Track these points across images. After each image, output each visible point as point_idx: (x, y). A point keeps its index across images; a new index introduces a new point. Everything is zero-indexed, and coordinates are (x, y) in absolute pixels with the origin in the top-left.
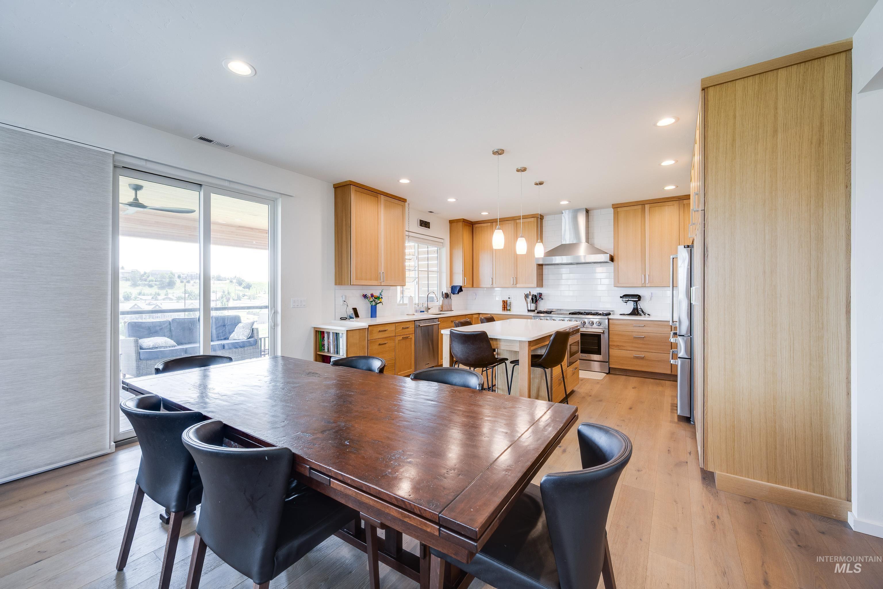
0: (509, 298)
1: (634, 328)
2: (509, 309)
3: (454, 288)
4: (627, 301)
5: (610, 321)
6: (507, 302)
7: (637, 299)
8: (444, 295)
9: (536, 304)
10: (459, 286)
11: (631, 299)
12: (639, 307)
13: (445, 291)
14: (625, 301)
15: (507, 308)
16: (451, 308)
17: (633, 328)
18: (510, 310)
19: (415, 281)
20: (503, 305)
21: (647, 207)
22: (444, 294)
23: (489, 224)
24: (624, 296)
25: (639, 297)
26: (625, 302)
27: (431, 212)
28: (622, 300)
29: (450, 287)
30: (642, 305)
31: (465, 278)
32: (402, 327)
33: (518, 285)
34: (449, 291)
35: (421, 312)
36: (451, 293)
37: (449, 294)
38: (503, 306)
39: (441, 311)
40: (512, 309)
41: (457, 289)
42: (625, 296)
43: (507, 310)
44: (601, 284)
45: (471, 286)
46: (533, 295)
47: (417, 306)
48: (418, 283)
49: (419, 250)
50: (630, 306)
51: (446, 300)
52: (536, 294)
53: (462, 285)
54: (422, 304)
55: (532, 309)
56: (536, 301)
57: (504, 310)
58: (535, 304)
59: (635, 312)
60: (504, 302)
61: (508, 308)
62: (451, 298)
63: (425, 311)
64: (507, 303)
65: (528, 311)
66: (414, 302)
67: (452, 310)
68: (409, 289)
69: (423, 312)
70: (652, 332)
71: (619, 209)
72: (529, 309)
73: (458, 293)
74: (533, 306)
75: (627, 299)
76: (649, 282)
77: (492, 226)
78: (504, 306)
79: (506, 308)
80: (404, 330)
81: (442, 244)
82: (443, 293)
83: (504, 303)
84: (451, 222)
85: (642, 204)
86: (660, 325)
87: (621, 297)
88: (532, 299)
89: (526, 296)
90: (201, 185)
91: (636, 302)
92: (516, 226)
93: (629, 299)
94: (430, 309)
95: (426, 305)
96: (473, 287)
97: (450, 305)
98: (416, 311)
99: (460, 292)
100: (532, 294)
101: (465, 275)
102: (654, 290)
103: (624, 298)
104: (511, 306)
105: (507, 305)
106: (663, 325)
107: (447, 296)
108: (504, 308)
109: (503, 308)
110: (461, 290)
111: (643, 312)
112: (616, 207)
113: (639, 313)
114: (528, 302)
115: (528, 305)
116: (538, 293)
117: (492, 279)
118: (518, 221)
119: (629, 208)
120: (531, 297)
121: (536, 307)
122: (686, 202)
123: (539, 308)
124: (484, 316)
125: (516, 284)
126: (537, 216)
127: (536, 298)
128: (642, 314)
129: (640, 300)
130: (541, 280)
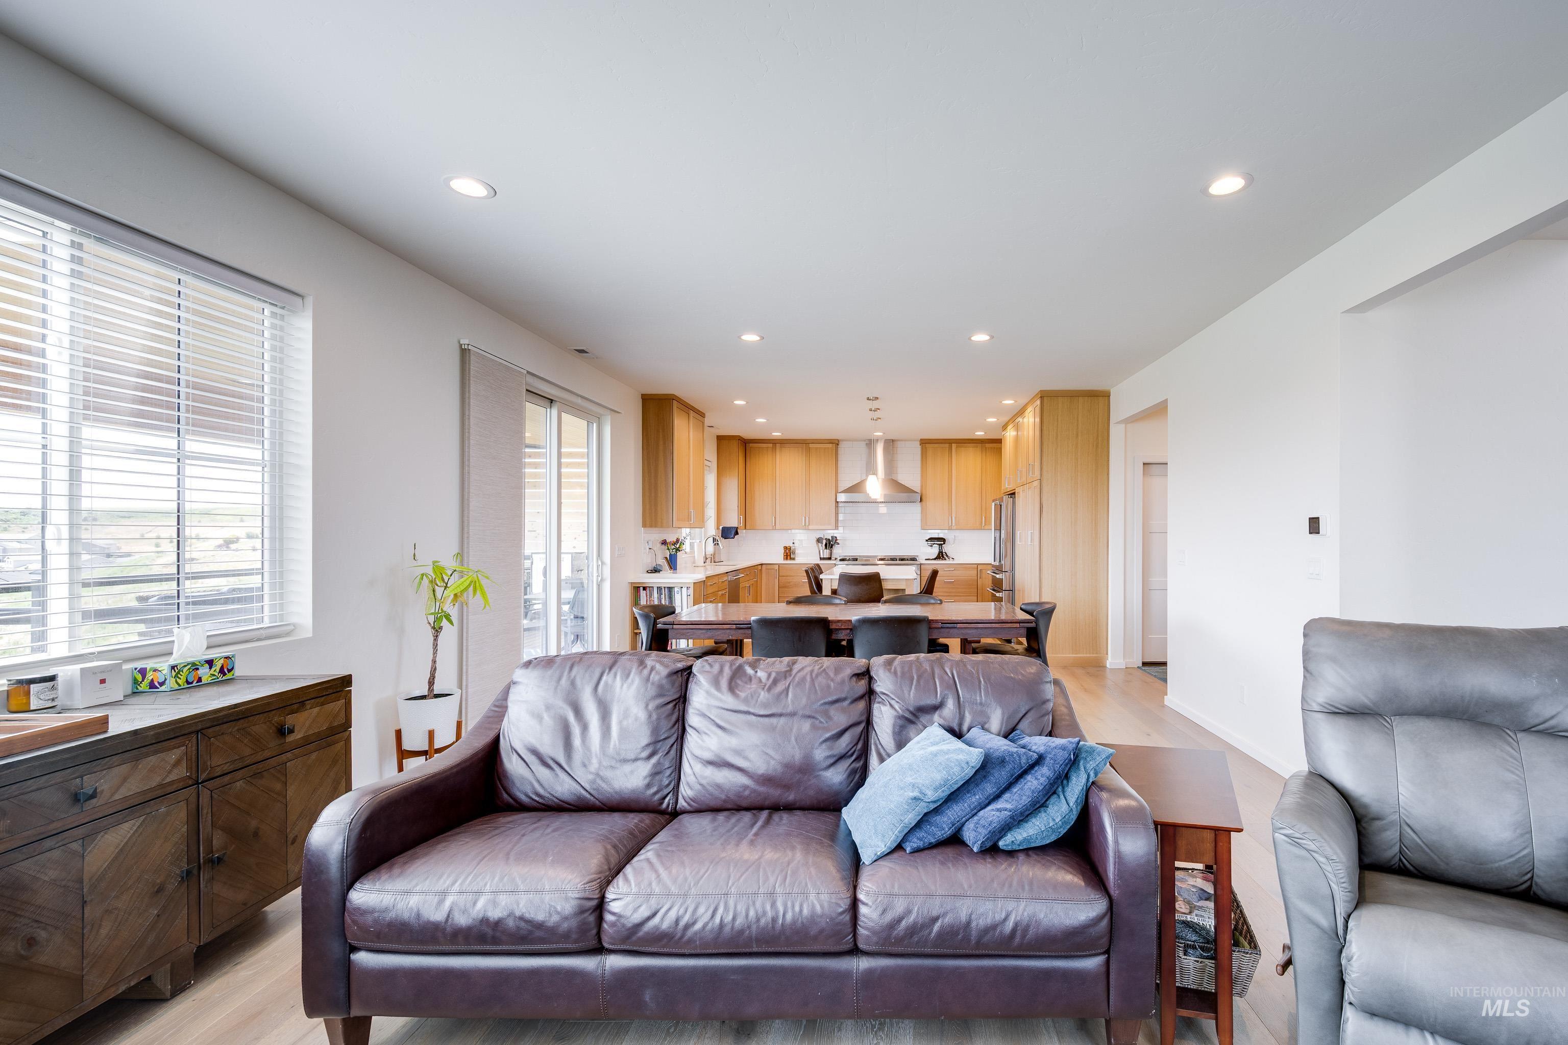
0: (793, 543)
1: (945, 572)
2: (793, 557)
3: (725, 530)
4: (932, 545)
5: (922, 566)
6: (790, 547)
7: (942, 543)
9: (832, 551)
10: (733, 527)
11: (936, 543)
12: (944, 551)
14: (930, 545)
18: (794, 560)
20: (787, 551)
21: (954, 446)
23: (771, 445)
24: (929, 539)
25: (943, 540)
28: (928, 544)
29: (720, 529)
30: (946, 548)
31: (741, 517)
33: (810, 527)
34: (718, 534)
36: (722, 536)
37: (719, 538)
40: (796, 559)
41: (730, 532)
42: (931, 539)
45: (747, 527)
46: (826, 539)
50: (935, 551)
51: (716, 549)
53: (737, 527)
55: (825, 557)
56: (831, 547)
57: (788, 558)
58: (830, 550)
59: (941, 556)
60: (786, 548)
61: (792, 555)
64: (790, 549)
65: (821, 559)
70: (961, 575)
71: (927, 445)
72: (822, 557)
73: (732, 538)
74: (826, 553)
75: (932, 543)
76: (956, 524)
77: (774, 449)
78: (787, 554)
79: (789, 556)
84: (720, 439)
85: (949, 442)
86: (967, 568)
87: (927, 541)
88: (826, 544)
89: (819, 540)
90: (552, 400)
91: (941, 545)
92: (808, 450)
93: (934, 543)
96: (745, 529)
99: (735, 535)
100: (824, 537)
101: (739, 514)
102: (958, 533)
103: (929, 542)
104: (796, 553)
105: (790, 552)
106: (970, 568)
109: (785, 555)
110: (736, 532)
111: (947, 556)
112: (924, 443)
113: (943, 557)
114: (821, 548)
115: (820, 552)
116: (832, 537)
117: (775, 518)
118: (811, 446)
119: (936, 445)
120: (824, 542)
121: (831, 554)
122: (987, 445)
123: (833, 557)
124: (769, 567)
125: (809, 525)
126: (831, 442)
127: (830, 543)
128: (946, 558)
129: (944, 544)
130: (837, 520)
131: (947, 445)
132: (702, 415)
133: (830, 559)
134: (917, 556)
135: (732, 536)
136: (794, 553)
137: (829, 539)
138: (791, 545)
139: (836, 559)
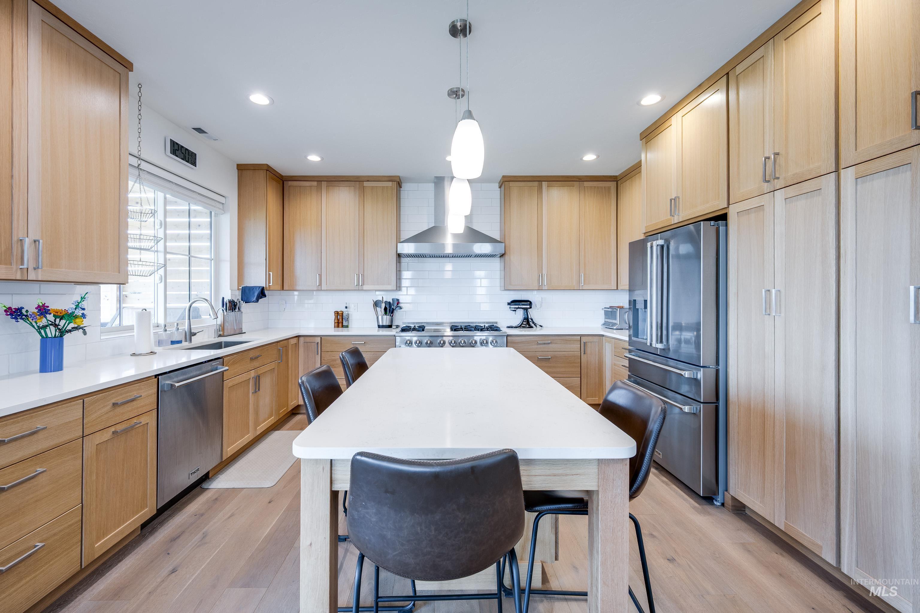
0: (346, 307)
1: (538, 346)
2: (346, 325)
3: (247, 291)
4: (516, 309)
5: (509, 338)
6: (342, 314)
7: (528, 307)
8: (226, 304)
9: (392, 316)
10: (260, 287)
11: (521, 306)
12: (530, 317)
13: (228, 297)
14: (514, 309)
15: (342, 323)
16: (241, 329)
17: (536, 346)
18: (347, 327)
19: (157, 276)
20: (336, 318)
21: (545, 184)
22: (228, 302)
23: (315, 183)
25: (529, 303)
26: (514, 311)
27: (200, 130)
28: (510, 308)
29: (238, 289)
30: (533, 314)
31: (271, 273)
32: (113, 401)
33: (365, 287)
34: (237, 296)
35: (173, 343)
36: (242, 300)
37: (238, 302)
38: (336, 321)
39: (220, 336)
40: (350, 326)
41: (254, 293)
42: (514, 302)
43: (343, 326)
44: (482, 286)
45: (279, 287)
46: (386, 302)
47: (161, 330)
48: (164, 279)
49: (168, 208)
50: (519, 315)
51: (232, 314)
52: (391, 301)
53: (265, 286)
54: (175, 324)
55: (385, 324)
56: (392, 312)
57: (338, 327)
58: (390, 316)
59: (527, 323)
60: (337, 313)
61: (345, 323)
62: (242, 309)
63: (183, 340)
64: (342, 316)
65: (379, 326)
66: (153, 321)
67: (243, 332)
68: (139, 293)
69: (180, 342)
70: (559, 350)
71: (507, 184)
72: (381, 324)
73: (257, 301)
74: (385, 320)
75: (517, 306)
76: (545, 284)
77: (319, 189)
78: (338, 320)
79: (340, 324)
80: (119, 410)
81: (221, 206)
82: (225, 301)
83: (337, 316)
84: (242, 168)
85: (539, 180)
86: (568, 340)
87: (509, 304)
88: (385, 309)
89: (376, 304)
91: (527, 309)
92: (363, 190)
93: (520, 306)
94: (195, 334)
95: (186, 327)
96: (283, 289)
97: (239, 322)
98: (160, 343)
99: (261, 298)
100: (384, 300)
101: (269, 268)
102: (545, 295)
103: (512, 305)
104: (350, 320)
105: (342, 319)
106: (571, 340)
107: (233, 306)
108: (338, 323)
109: (336, 324)
110: (262, 294)
111: (533, 323)
112: (506, 180)
113: (529, 325)
114: (379, 313)
115: (378, 318)
116: (393, 300)
117: (320, 276)
118: (366, 184)
119: (522, 184)
120: (383, 305)
121: (392, 321)
122: (586, 184)
123: (395, 323)
124: (308, 339)
125: (363, 284)
126: (390, 179)
127: (390, 307)
128: (533, 325)
129: (531, 308)
130: (399, 279)
131: (536, 184)
132: (128, 65)
133: (390, 326)
134: (496, 323)
135: (255, 299)
136: (347, 320)
137: (389, 303)
138: (344, 309)
139: (397, 327)
